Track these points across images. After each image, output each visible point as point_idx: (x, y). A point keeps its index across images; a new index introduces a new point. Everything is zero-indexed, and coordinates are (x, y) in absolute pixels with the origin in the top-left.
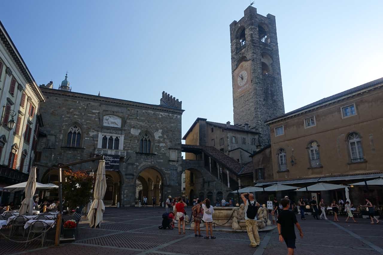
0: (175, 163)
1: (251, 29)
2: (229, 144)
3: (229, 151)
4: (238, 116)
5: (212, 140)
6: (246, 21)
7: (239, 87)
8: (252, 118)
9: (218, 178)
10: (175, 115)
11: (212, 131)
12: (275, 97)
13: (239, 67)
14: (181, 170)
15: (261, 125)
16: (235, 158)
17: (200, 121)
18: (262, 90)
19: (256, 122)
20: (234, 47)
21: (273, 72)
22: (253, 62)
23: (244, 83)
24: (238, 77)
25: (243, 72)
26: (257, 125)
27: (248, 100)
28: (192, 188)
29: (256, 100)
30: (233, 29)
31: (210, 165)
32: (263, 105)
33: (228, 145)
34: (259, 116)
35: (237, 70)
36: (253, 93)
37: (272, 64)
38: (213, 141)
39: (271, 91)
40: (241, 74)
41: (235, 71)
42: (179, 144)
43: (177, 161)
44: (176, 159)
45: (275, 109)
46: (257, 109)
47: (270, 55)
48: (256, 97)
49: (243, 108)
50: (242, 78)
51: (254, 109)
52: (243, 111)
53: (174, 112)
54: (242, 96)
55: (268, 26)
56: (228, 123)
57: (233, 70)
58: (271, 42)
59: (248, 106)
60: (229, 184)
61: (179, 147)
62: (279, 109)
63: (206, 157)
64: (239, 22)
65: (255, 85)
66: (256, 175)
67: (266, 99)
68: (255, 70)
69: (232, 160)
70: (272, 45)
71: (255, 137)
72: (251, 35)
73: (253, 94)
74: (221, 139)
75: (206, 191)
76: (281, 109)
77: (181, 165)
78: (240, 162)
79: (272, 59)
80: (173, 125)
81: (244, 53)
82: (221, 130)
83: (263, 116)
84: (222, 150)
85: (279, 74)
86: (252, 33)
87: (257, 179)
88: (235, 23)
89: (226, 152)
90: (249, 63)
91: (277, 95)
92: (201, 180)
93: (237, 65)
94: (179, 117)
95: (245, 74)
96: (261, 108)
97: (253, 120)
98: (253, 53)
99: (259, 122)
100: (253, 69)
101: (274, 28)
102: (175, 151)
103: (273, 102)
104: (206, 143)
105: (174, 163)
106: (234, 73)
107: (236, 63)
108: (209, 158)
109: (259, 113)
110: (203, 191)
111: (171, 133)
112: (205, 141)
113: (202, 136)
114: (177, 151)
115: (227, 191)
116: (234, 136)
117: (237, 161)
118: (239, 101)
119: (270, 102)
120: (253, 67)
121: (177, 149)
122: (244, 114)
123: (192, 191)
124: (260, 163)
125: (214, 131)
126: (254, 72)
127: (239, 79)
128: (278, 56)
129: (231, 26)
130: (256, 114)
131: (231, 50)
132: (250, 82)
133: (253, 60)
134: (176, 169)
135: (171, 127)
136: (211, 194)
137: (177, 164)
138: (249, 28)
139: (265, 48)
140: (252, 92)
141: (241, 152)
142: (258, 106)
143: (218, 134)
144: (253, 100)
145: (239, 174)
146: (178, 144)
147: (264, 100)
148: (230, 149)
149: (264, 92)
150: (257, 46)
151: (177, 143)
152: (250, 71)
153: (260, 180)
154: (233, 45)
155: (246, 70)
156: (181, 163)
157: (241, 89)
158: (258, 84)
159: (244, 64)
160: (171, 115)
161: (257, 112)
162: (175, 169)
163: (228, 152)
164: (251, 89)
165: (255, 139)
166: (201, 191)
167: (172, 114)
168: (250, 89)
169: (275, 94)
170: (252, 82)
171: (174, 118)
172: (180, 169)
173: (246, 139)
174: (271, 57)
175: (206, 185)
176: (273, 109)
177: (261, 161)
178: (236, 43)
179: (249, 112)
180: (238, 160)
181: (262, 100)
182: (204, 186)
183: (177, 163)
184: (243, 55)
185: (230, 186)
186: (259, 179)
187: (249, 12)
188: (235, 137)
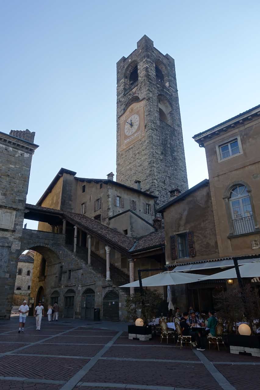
0: (8, 235)
1: (147, 62)
2: (110, 207)
3: (110, 219)
4: (124, 176)
5: (82, 204)
6: (140, 54)
7: (126, 137)
8: (145, 176)
9: (87, 263)
10: (20, 152)
11: (84, 191)
12: (176, 154)
13: (127, 111)
14: (19, 248)
15: (158, 187)
16: (121, 230)
17: (65, 175)
18: (160, 140)
19: (151, 182)
20: (122, 87)
21: (173, 122)
22: (148, 101)
23: (134, 131)
24: (125, 124)
25: (133, 117)
26: (152, 185)
27: (138, 153)
28: (41, 284)
29: (152, 150)
30: (121, 67)
31: (75, 239)
32: (161, 160)
33: (109, 209)
34: (156, 174)
35: (124, 116)
36: (147, 141)
37: (171, 113)
38: (84, 205)
39: (170, 143)
40: (129, 119)
41: (121, 118)
42: (22, 200)
43: (14, 231)
44: (11, 227)
45: (176, 168)
46: (153, 163)
47: (169, 102)
48: (152, 147)
49: (131, 165)
50: (131, 125)
51: (147, 163)
52: (131, 169)
53: (18, 145)
54: (130, 149)
55: (166, 68)
56: (111, 175)
57: (118, 117)
58: (170, 86)
59: (139, 161)
60: (108, 273)
61: (21, 207)
62: (180, 169)
63: (70, 226)
64: (130, 57)
65: (150, 130)
66: (173, 249)
67: (164, 152)
68: (150, 111)
69: (114, 231)
70: (171, 91)
71: (149, 202)
72: (147, 68)
73: (148, 143)
74: (98, 200)
75: (63, 289)
76: (183, 171)
77: (21, 239)
78: (129, 234)
79: (172, 107)
80: (13, 166)
81: (135, 93)
82: (98, 186)
83: (160, 175)
84: (98, 217)
85: (180, 126)
86: (147, 66)
87: (174, 258)
88: (124, 59)
89: (104, 219)
90: (143, 103)
91: (178, 152)
92: (56, 269)
93: (124, 110)
94: (26, 155)
95: (136, 119)
96: (159, 163)
97: (146, 179)
98: (149, 90)
99: (155, 181)
100: (147, 111)
101: (174, 72)
102: (11, 213)
103: (173, 159)
104: (72, 209)
105: (6, 233)
106: (119, 120)
107: (123, 107)
108: (74, 228)
109: (155, 170)
110: (57, 289)
111: (8, 179)
112: (70, 205)
113: (66, 198)
114: (14, 213)
115: (104, 287)
116: (119, 195)
117: (123, 233)
118: (126, 156)
119: (170, 158)
120: (149, 108)
121: (15, 209)
122: (133, 172)
123: (41, 289)
124: (182, 222)
125: (86, 189)
126: (149, 114)
127: (127, 126)
128: (178, 105)
129: (118, 64)
130: (151, 171)
131: (117, 92)
132: (144, 127)
133: (148, 99)
134: (10, 245)
135: (9, 169)
136: (72, 295)
137: (13, 237)
138: (144, 60)
139: (164, 91)
140: (145, 141)
141: (131, 217)
142: (155, 160)
143: (93, 193)
144: (148, 151)
145: (130, 251)
146: (19, 200)
147: (162, 153)
148: (111, 214)
149: (162, 144)
150: (153, 84)
151: (17, 198)
152: (144, 113)
153: (181, 260)
154: (121, 85)
155: (138, 113)
156: (20, 236)
157: (128, 140)
158: (154, 131)
159: (135, 106)
160: (11, 150)
161: (153, 168)
162: (6, 245)
163: (107, 220)
164: (144, 137)
165: (149, 205)
166: (54, 290)
167: (13, 148)
168: (142, 137)
169: (175, 149)
170: (146, 128)
171: (16, 156)
172: (16, 246)
173: (137, 203)
174: (170, 104)
175: (65, 277)
176: (173, 169)
177: (184, 218)
178: (124, 82)
179: (140, 169)
180: (126, 231)
181: (160, 153)
182: (60, 279)
183: (13, 235)
184: (134, 95)
185: (111, 277)
186: (180, 257)
187: (144, 41)
188: (120, 197)
